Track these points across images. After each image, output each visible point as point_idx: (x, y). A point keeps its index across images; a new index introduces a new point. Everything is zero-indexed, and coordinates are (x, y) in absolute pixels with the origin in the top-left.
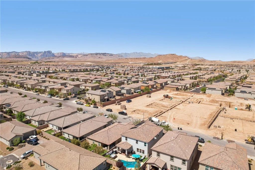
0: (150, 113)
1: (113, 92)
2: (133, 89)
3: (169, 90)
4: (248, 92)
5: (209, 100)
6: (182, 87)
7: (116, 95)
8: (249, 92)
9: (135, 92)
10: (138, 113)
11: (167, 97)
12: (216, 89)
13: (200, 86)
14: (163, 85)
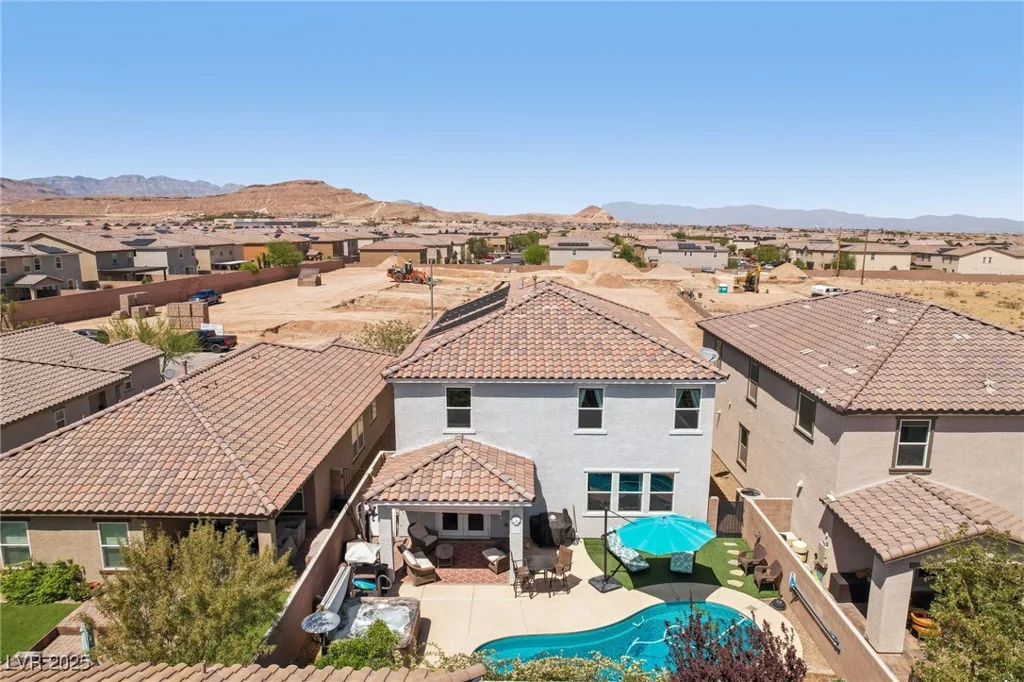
1: (76, 257)
2: (208, 251)
3: (396, 258)
4: (703, 248)
5: (594, 280)
6: (439, 253)
7: (100, 279)
8: (707, 248)
9: (224, 268)
12: (590, 246)
13: (497, 259)
14: (346, 253)
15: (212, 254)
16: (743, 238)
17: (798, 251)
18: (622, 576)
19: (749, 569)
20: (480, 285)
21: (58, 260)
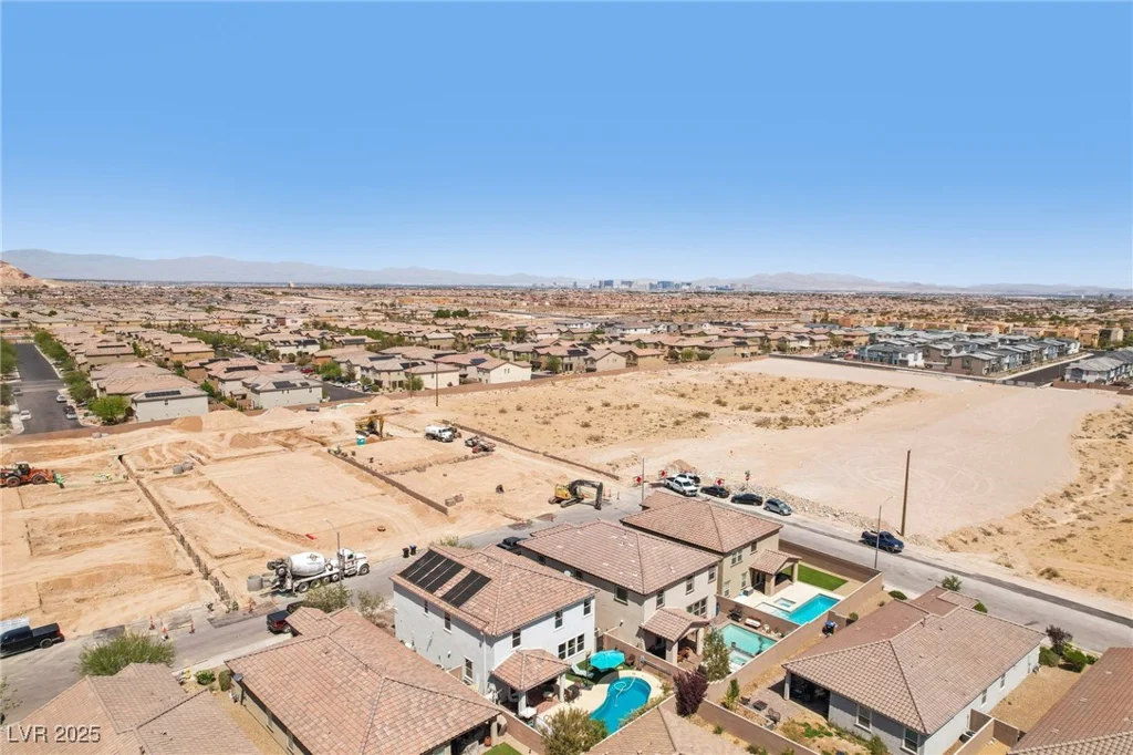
4: (299, 385)
5: (228, 442)
11: (24, 476)
12: (183, 394)
16: (284, 342)
18: (588, 681)
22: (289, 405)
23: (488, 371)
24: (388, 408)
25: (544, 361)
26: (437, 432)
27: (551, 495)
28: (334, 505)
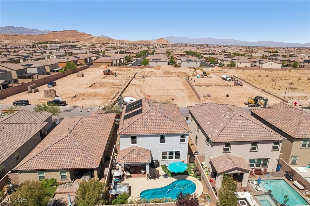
0: (104, 95)
3: (104, 65)
4: (193, 61)
5: (162, 73)
6: (117, 62)
7: (18, 78)
8: (195, 61)
9: (54, 71)
10: (83, 99)
11: (108, 73)
12: (161, 60)
13: (134, 62)
14: (88, 62)
15: (50, 67)
16: (206, 54)
17: (221, 60)
18: (169, 174)
19: (195, 171)
20: (130, 75)
21: (5, 74)
22: (189, 66)
23: (263, 63)
24: (218, 70)
25: (292, 63)
26: (225, 78)
27: (247, 101)
28: (167, 90)
